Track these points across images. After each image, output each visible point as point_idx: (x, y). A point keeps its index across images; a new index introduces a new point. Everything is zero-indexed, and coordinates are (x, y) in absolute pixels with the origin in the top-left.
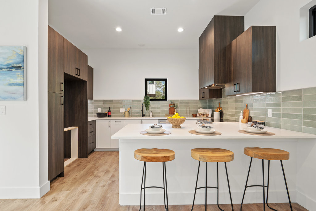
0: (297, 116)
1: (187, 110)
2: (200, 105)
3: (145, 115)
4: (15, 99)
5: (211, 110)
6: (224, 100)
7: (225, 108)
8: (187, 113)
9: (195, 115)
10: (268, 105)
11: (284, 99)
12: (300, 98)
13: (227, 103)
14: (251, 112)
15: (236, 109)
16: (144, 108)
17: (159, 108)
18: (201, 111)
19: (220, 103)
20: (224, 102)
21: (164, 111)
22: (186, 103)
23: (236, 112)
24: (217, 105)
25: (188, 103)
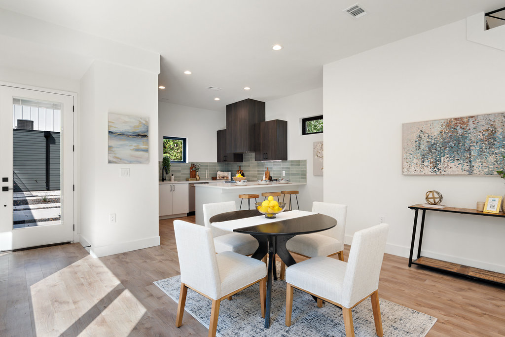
0: (298, 174)
1: (208, 173)
2: (218, 168)
3: (165, 179)
4: (140, 162)
5: (230, 173)
6: (244, 163)
7: (247, 171)
8: (208, 176)
9: (214, 178)
10: (283, 168)
11: (292, 165)
12: (299, 165)
13: (249, 166)
14: (271, 173)
15: (258, 171)
16: (165, 173)
17: (180, 171)
18: (220, 174)
19: (240, 166)
20: (246, 166)
21: (184, 174)
22: (206, 166)
23: (258, 174)
24: (237, 168)
25: (207, 166)
